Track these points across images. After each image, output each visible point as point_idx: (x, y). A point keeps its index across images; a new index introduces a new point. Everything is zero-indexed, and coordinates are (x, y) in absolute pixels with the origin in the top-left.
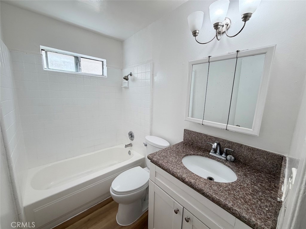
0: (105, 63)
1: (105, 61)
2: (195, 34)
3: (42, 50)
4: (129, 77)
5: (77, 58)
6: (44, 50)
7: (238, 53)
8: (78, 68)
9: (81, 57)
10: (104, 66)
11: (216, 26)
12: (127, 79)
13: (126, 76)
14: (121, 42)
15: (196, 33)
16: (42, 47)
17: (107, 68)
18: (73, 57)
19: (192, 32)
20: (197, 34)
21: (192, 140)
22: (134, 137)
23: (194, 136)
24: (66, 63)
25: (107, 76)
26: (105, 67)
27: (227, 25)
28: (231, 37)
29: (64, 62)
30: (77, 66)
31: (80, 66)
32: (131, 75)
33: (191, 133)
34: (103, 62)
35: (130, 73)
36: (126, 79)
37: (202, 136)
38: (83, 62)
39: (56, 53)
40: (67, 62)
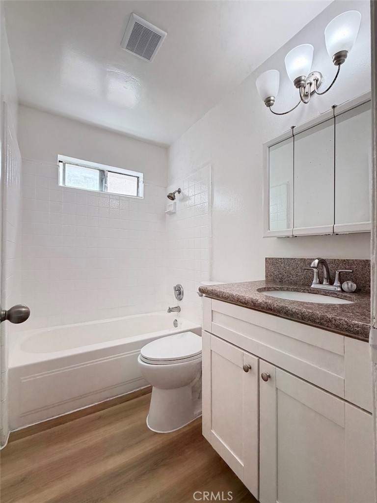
0: (141, 180)
1: (141, 175)
2: (268, 102)
3: (60, 161)
4: (176, 194)
5: (102, 172)
6: (62, 162)
7: (335, 109)
8: (103, 185)
9: (109, 171)
10: (139, 184)
11: (298, 83)
12: (173, 197)
13: (171, 194)
14: (165, 148)
15: (270, 101)
16: (60, 157)
17: (145, 186)
18: (98, 171)
19: (265, 101)
20: (272, 102)
21: (281, 274)
22: (183, 295)
23: (282, 265)
24: (88, 179)
25: (143, 197)
26: (141, 185)
27: (317, 81)
28: (324, 93)
29: (85, 178)
30: (103, 184)
31: (106, 183)
32: (179, 192)
33: (277, 263)
34: (138, 178)
35: (177, 189)
36: (171, 197)
37: (296, 262)
38: (110, 177)
39: (77, 165)
40: (90, 178)
